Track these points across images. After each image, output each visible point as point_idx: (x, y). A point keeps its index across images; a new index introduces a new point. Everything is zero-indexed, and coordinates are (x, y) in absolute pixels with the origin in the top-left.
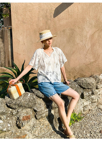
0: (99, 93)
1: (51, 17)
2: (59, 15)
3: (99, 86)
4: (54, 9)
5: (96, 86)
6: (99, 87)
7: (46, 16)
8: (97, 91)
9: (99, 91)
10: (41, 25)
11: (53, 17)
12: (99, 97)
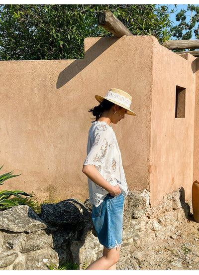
0: (136, 227)
1: (52, 87)
2: (66, 84)
3: (137, 212)
4: (58, 74)
5: (132, 212)
6: (136, 216)
7: (45, 86)
8: (134, 222)
9: (139, 223)
10: (37, 101)
11: (55, 87)
12: (138, 236)
